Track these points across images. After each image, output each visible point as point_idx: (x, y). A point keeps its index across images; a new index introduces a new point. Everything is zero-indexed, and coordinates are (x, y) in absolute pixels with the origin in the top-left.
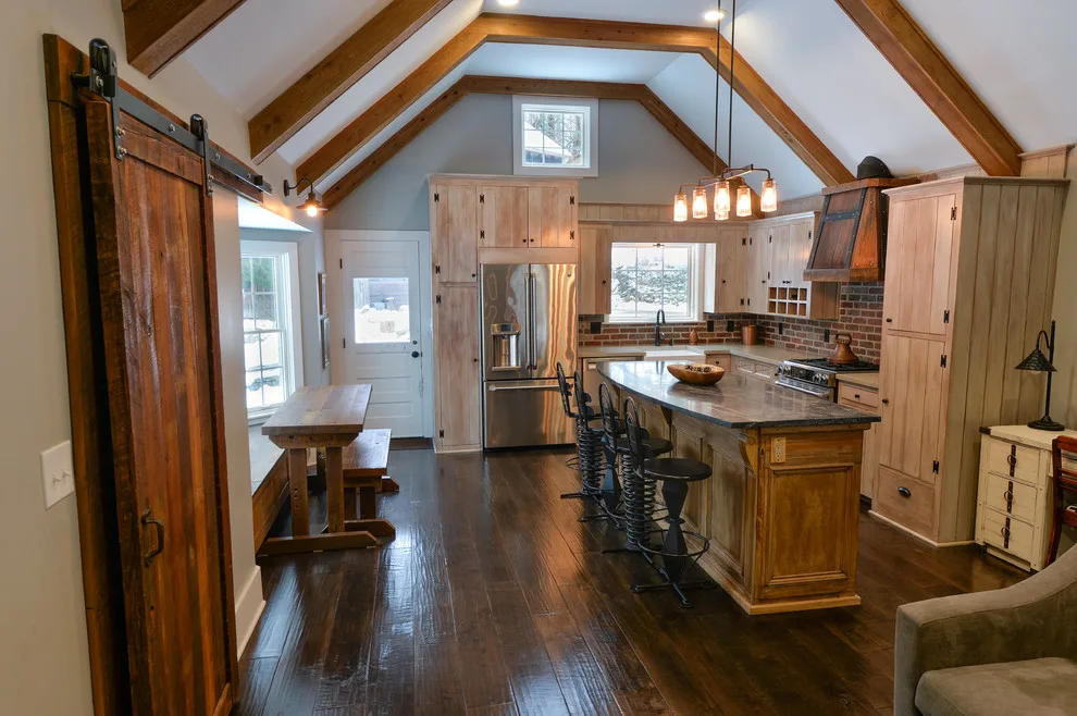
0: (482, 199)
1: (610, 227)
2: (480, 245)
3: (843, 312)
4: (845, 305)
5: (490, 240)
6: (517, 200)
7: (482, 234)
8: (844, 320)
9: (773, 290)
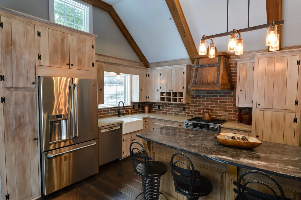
0: (39, 34)
1: (103, 64)
2: (37, 63)
3: (192, 101)
4: (193, 98)
5: (45, 61)
6: (63, 40)
7: (40, 57)
8: (194, 103)
9: (162, 94)
